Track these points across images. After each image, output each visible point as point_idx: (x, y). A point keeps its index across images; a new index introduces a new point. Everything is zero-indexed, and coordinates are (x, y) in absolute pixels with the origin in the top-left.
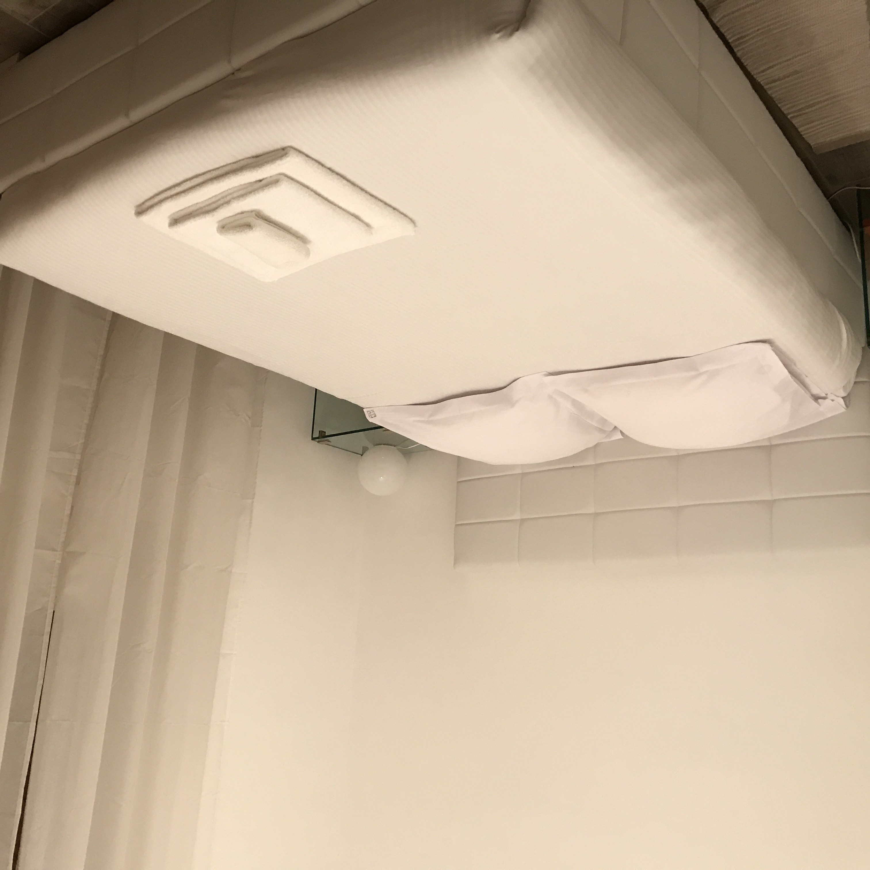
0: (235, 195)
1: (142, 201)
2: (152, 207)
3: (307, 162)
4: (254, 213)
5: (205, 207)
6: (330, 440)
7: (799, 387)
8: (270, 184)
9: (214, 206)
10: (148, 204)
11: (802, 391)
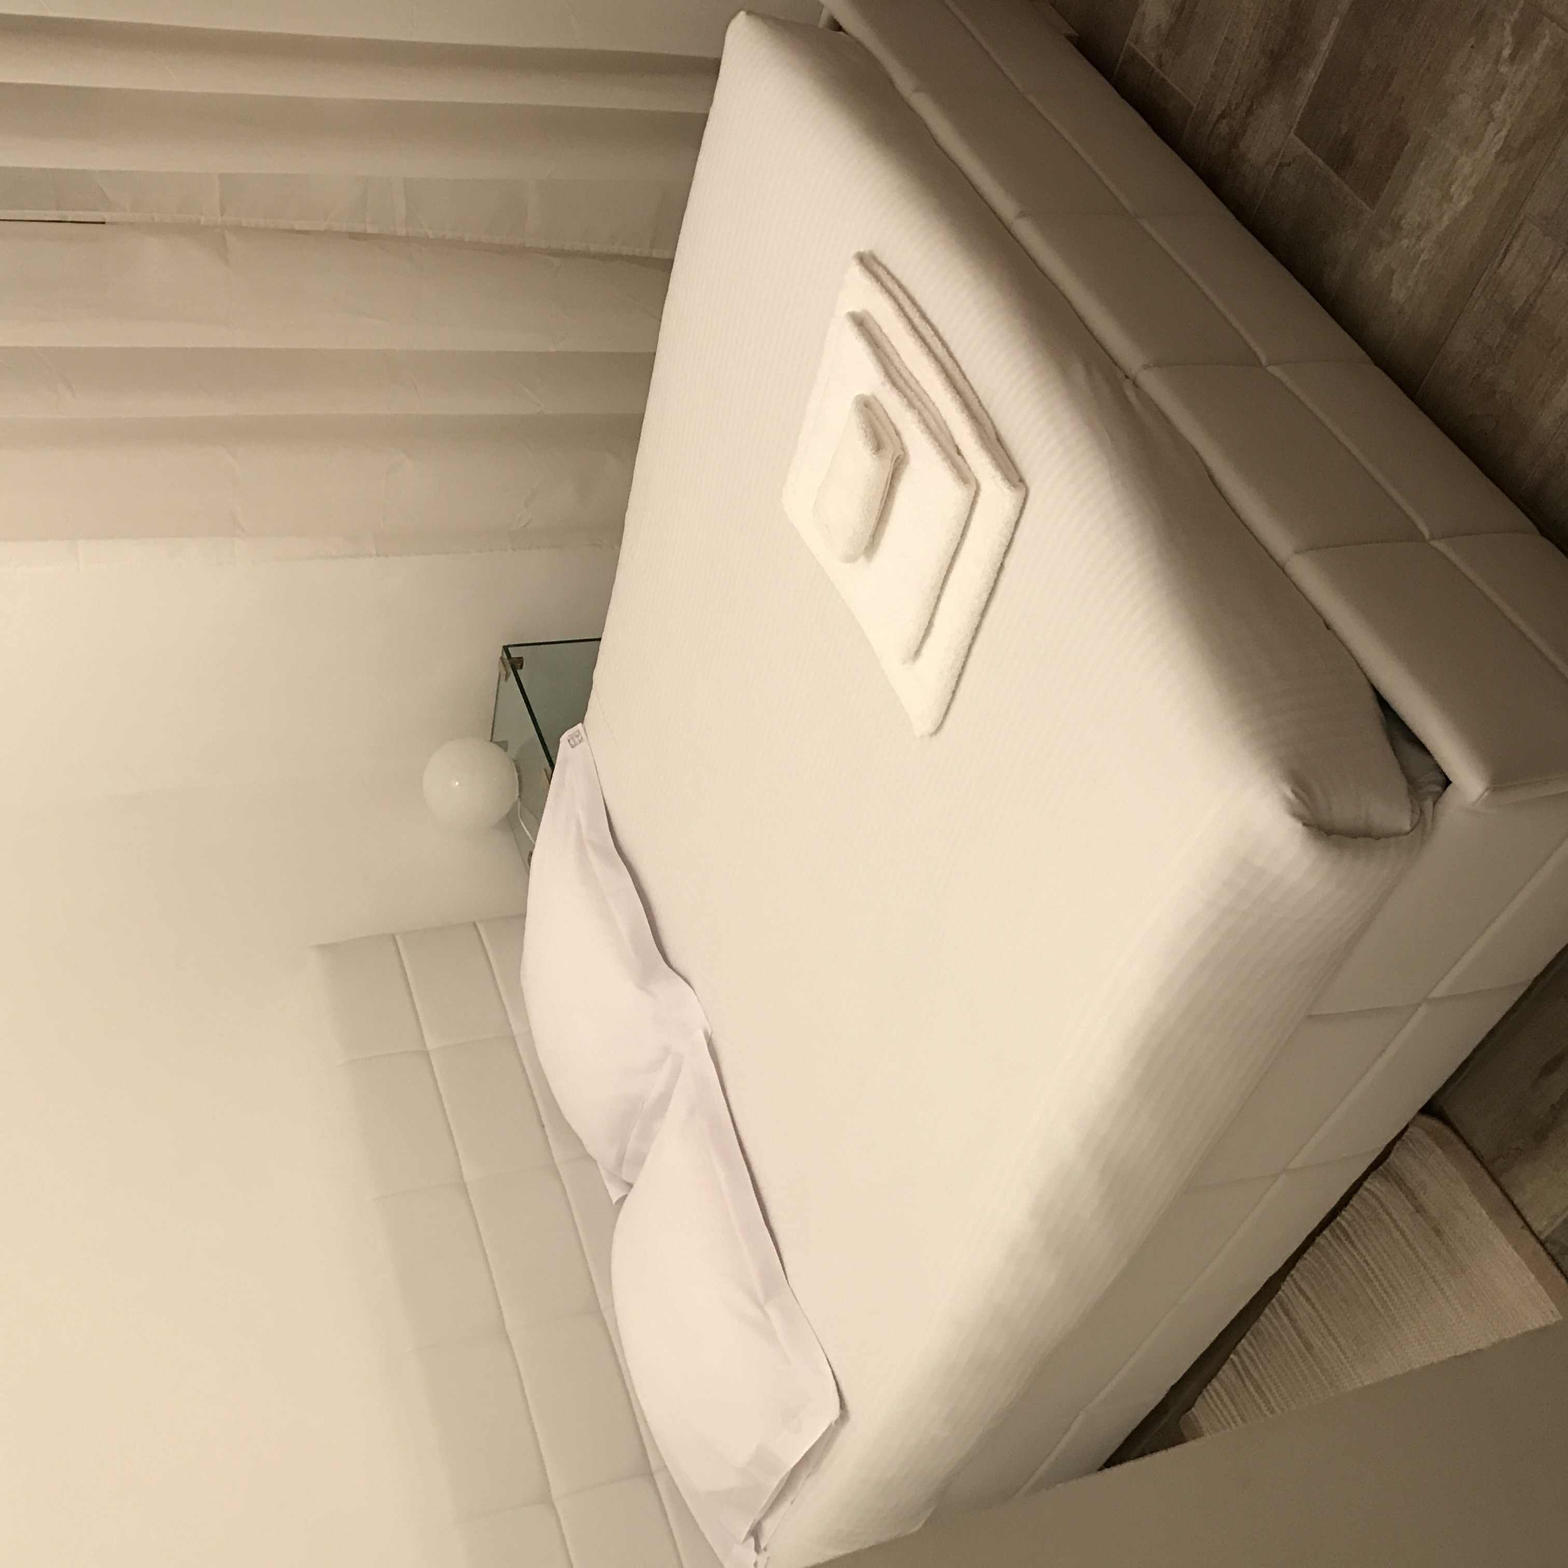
0: (926, 415)
1: (884, 261)
2: (877, 278)
3: (1007, 523)
4: (901, 452)
5: (895, 367)
6: (509, 679)
7: (771, 1493)
8: (957, 470)
9: (901, 383)
10: (881, 272)
11: (765, 1501)
